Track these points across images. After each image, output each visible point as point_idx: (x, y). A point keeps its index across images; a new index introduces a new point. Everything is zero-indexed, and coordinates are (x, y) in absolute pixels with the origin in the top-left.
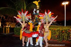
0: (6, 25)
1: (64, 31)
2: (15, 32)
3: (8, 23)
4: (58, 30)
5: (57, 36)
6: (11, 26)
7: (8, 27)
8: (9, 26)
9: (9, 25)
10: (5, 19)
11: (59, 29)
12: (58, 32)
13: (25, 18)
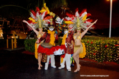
0: (12, 35)
1: (107, 45)
2: (26, 46)
3: (15, 32)
4: (97, 44)
5: (96, 54)
6: (19, 37)
7: (14, 39)
8: (17, 37)
9: (16, 35)
10: (9, 25)
11: (100, 42)
12: (98, 47)
13: (42, 22)
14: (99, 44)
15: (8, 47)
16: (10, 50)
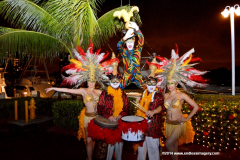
1: (235, 115)
3: (30, 83)
4: (211, 112)
10: (17, 67)
12: (213, 118)
13: (97, 71)
14: (216, 112)
15: (16, 118)
16: (22, 125)
